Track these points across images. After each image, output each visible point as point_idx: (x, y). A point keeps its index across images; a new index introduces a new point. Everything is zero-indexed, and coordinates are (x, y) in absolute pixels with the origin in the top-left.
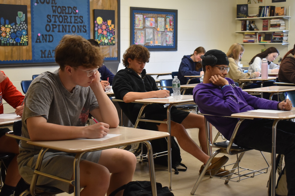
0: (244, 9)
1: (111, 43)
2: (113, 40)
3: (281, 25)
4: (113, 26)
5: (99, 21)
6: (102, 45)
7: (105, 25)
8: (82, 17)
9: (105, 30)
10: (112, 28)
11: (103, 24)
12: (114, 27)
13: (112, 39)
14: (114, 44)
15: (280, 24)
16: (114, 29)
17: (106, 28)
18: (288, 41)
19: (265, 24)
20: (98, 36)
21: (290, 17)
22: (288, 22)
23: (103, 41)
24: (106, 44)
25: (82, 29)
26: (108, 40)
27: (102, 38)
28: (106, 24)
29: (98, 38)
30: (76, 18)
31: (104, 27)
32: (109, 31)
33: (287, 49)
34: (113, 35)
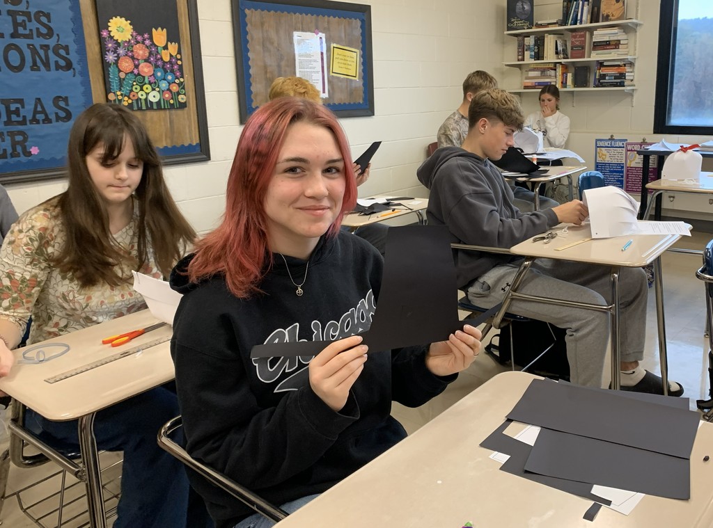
0: (523, 8)
1: (172, 102)
2: (178, 94)
3: (622, 42)
4: (173, 48)
5: (120, 29)
6: (140, 109)
7: (143, 43)
8: (48, 16)
9: (147, 60)
10: (171, 56)
11: (138, 42)
12: (179, 52)
13: (175, 88)
14: (183, 106)
15: (619, 41)
16: (179, 57)
17: (147, 54)
18: (634, 82)
19: (577, 43)
20: (121, 81)
21: (642, 23)
22: (636, 35)
23: (141, 95)
24: (155, 107)
25: (53, 58)
26: (161, 92)
27: (136, 88)
28: (147, 42)
29: (120, 87)
30: (20, 19)
31: (140, 51)
32: (160, 63)
33: (632, 101)
34: (177, 78)
